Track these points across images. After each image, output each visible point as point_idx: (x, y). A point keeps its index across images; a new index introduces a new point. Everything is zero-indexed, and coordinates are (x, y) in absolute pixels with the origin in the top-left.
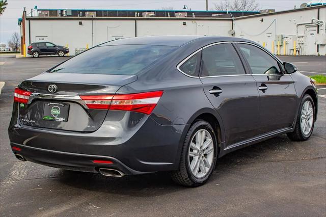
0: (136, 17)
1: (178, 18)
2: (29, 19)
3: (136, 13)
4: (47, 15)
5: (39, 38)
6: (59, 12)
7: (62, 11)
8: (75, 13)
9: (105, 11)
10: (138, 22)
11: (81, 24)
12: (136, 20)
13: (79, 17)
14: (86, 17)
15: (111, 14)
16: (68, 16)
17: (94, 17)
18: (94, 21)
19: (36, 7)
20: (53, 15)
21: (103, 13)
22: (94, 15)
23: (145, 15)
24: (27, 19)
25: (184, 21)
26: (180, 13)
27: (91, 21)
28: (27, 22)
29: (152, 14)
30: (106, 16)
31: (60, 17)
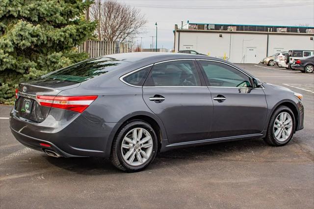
0: (269, 32)
1: (308, 33)
2: (179, 31)
3: (269, 29)
4: (195, 28)
5: (187, 47)
6: (206, 25)
7: (208, 25)
8: (217, 27)
9: (246, 26)
10: (270, 36)
11: (221, 36)
12: (268, 34)
13: (220, 31)
14: (228, 31)
15: (251, 29)
16: (211, 29)
17: (233, 31)
18: (232, 35)
19: (188, 21)
20: (200, 28)
21: (244, 27)
22: (234, 29)
23: (279, 31)
24: (177, 31)
25: (312, 37)
26: (310, 30)
27: (229, 34)
28: (177, 34)
29: (285, 30)
30: (247, 30)
31: (206, 30)
